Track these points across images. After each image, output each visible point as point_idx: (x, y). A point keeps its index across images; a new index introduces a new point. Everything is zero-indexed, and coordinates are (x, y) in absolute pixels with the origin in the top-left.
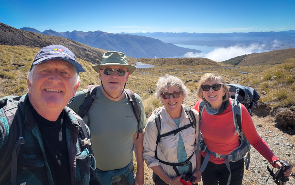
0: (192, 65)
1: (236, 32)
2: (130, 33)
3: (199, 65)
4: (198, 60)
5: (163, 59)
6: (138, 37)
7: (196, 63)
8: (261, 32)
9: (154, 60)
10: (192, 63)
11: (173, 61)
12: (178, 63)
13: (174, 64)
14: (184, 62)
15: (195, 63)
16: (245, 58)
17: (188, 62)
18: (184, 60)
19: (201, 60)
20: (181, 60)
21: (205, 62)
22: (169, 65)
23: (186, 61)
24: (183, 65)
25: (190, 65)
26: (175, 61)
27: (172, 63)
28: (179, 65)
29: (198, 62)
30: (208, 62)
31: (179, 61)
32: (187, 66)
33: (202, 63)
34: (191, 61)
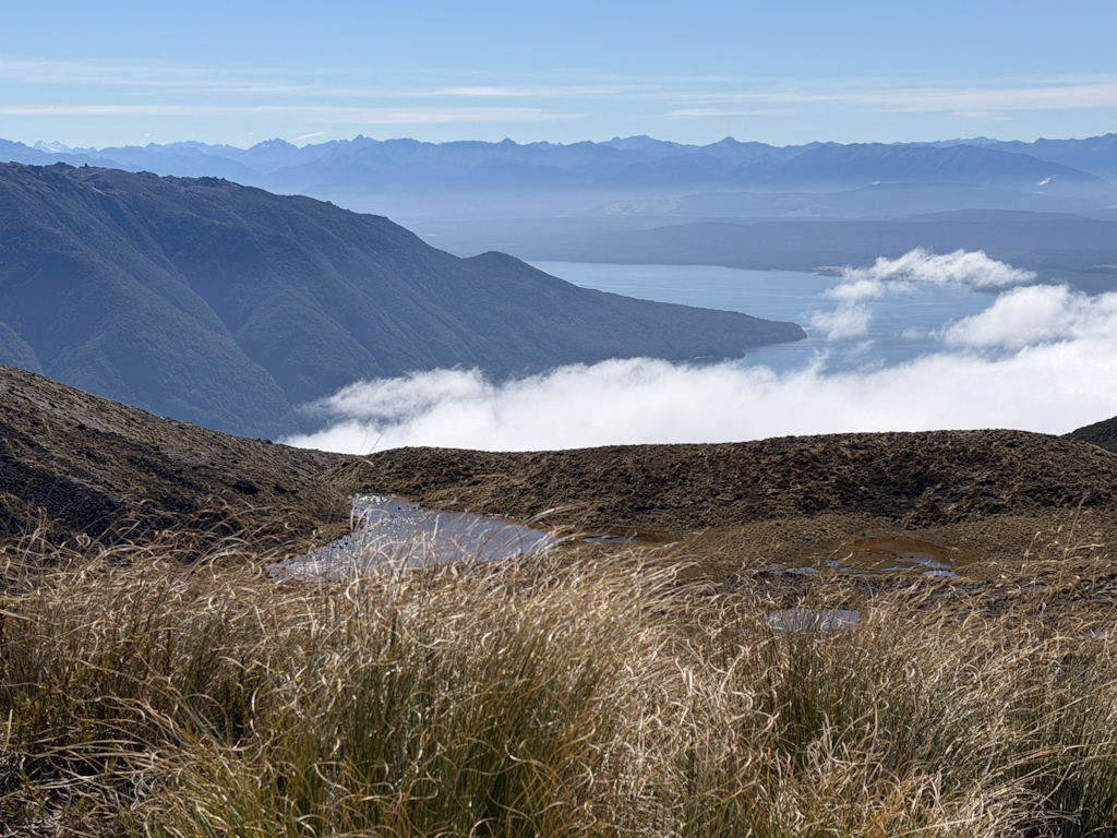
0: (935, 514)
3: (1001, 518)
4: (980, 458)
5: (629, 461)
6: (170, 187)
7: (968, 489)
10: (929, 491)
11: (735, 474)
12: (783, 497)
13: (752, 514)
14: (842, 483)
15: (956, 498)
17: (881, 480)
18: (844, 460)
19: (1008, 455)
20: (814, 468)
21: (1058, 478)
22: (702, 524)
23: (864, 473)
24: (844, 519)
25: (914, 513)
26: (754, 474)
27: (727, 503)
28: (806, 521)
29: (989, 482)
30: (1083, 482)
31: (789, 471)
32: (881, 528)
33: (1031, 485)
34: (916, 475)
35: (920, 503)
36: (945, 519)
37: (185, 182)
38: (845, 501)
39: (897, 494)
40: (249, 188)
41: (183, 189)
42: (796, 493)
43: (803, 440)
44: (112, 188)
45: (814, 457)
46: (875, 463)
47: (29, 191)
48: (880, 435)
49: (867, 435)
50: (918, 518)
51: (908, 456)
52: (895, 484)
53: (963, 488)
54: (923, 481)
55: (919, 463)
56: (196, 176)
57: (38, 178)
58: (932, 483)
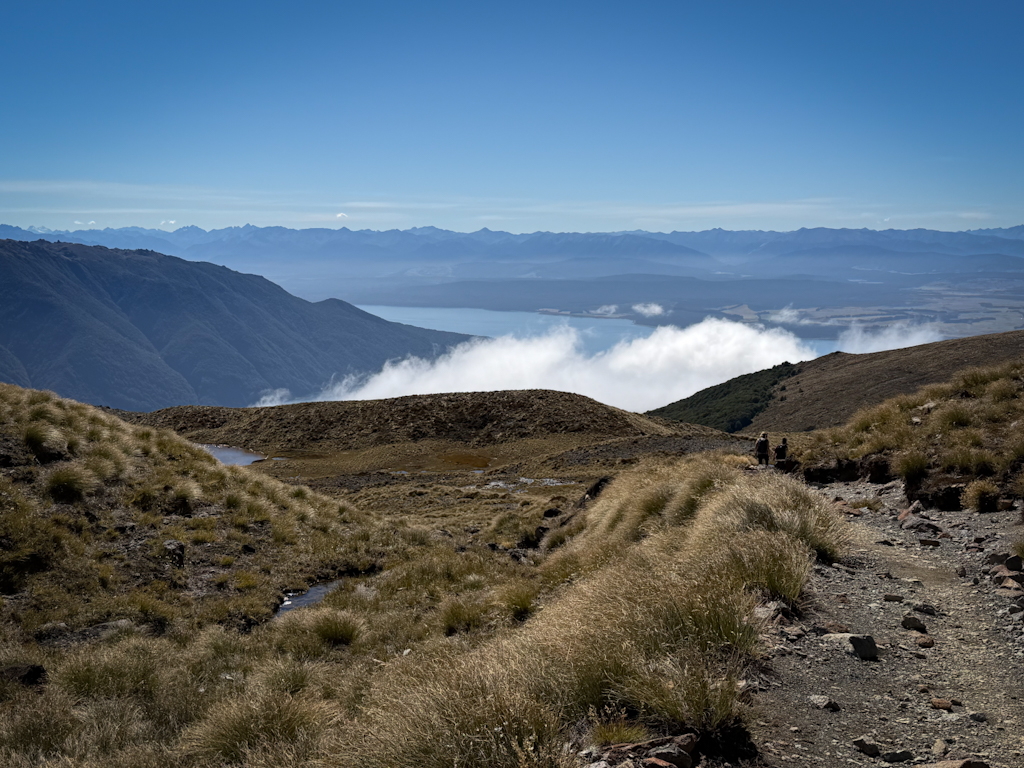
0: (489, 438)
1: (726, 228)
2: (59, 234)
4: (521, 406)
5: (312, 411)
6: (115, 255)
7: (512, 423)
8: (865, 231)
9: (255, 418)
10: (489, 426)
11: (375, 417)
12: (402, 430)
13: (380, 441)
14: (438, 421)
15: (503, 429)
16: (782, 383)
17: (461, 420)
18: (442, 408)
19: (538, 404)
20: (423, 413)
21: (563, 416)
22: (350, 448)
23: (452, 415)
24: (435, 443)
25: (478, 439)
26: (386, 417)
27: (367, 435)
28: (412, 444)
29: (523, 420)
30: (576, 418)
31: (407, 416)
32: (457, 448)
33: (546, 421)
34: (483, 416)
35: (483, 432)
36: (495, 441)
37: (127, 252)
38: (438, 432)
39: (470, 427)
40: (170, 257)
41: (125, 257)
42: (410, 428)
43: (420, 397)
44: (76, 256)
45: (424, 407)
46: (460, 410)
47: (19, 258)
48: (467, 394)
49: (459, 393)
50: (479, 442)
51: (480, 405)
52: (470, 422)
53: (508, 424)
54: (486, 420)
55: (486, 409)
56: (134, 248)
57: (25, 249)
58: (492, 421)
